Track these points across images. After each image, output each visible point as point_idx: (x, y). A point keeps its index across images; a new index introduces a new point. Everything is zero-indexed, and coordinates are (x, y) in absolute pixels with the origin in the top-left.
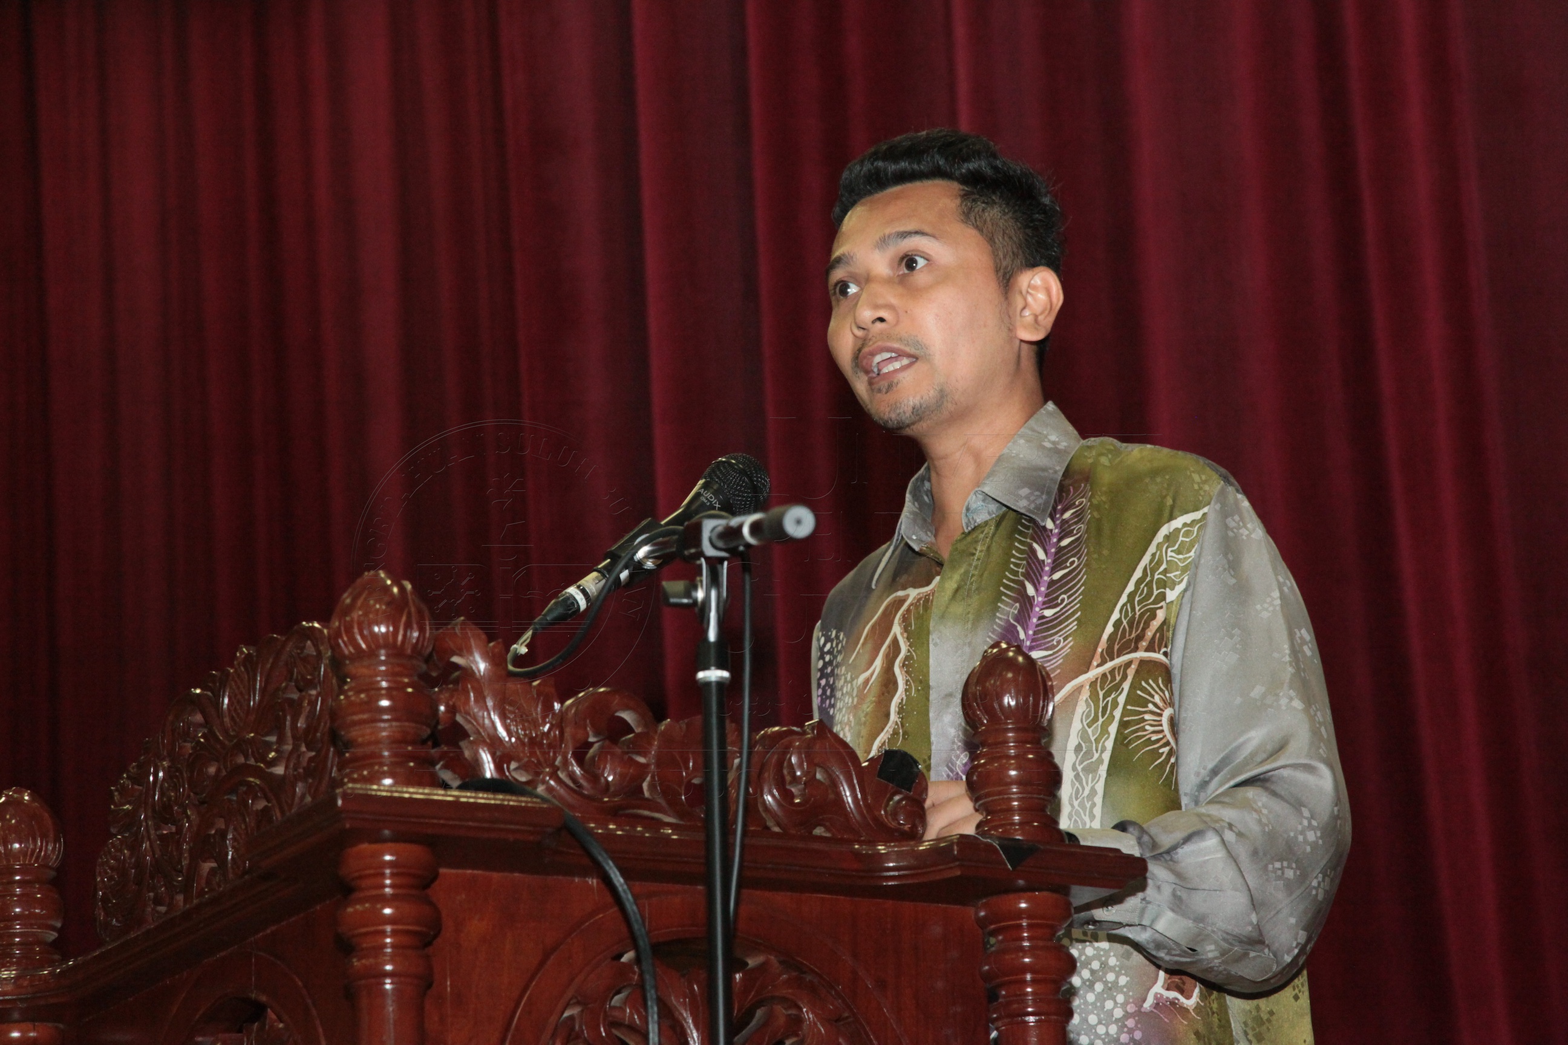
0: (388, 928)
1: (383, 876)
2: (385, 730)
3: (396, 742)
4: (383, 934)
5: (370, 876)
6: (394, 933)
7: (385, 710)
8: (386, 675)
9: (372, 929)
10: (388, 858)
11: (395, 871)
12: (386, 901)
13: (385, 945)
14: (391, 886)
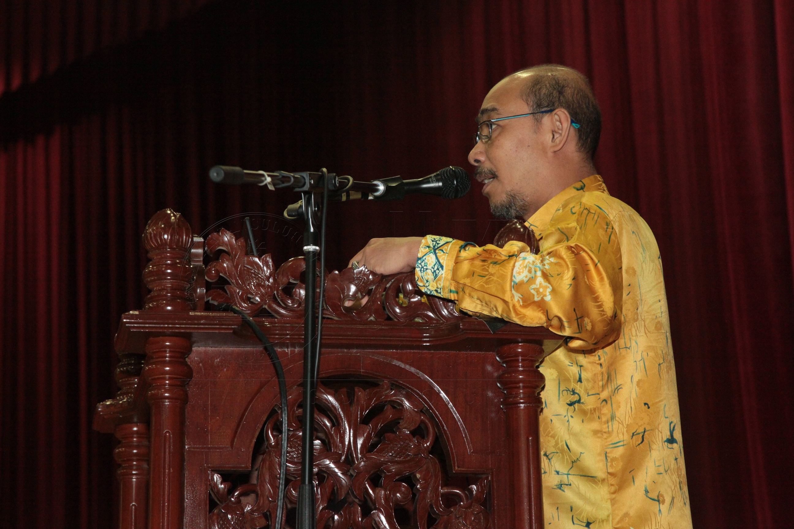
0: (167, 376)
1: (165, 351)
2: (168, 283)
3: (173, 289)
4: (165, 379)
5: (157, 352)
6: (170, 379)
7: (169, 274)
8: (170, 258)
9: (156, 377)
10: (168, 344)
11: (172, 350)
12: (165, 364)
13: (165, 384)
14: (170, 357)
